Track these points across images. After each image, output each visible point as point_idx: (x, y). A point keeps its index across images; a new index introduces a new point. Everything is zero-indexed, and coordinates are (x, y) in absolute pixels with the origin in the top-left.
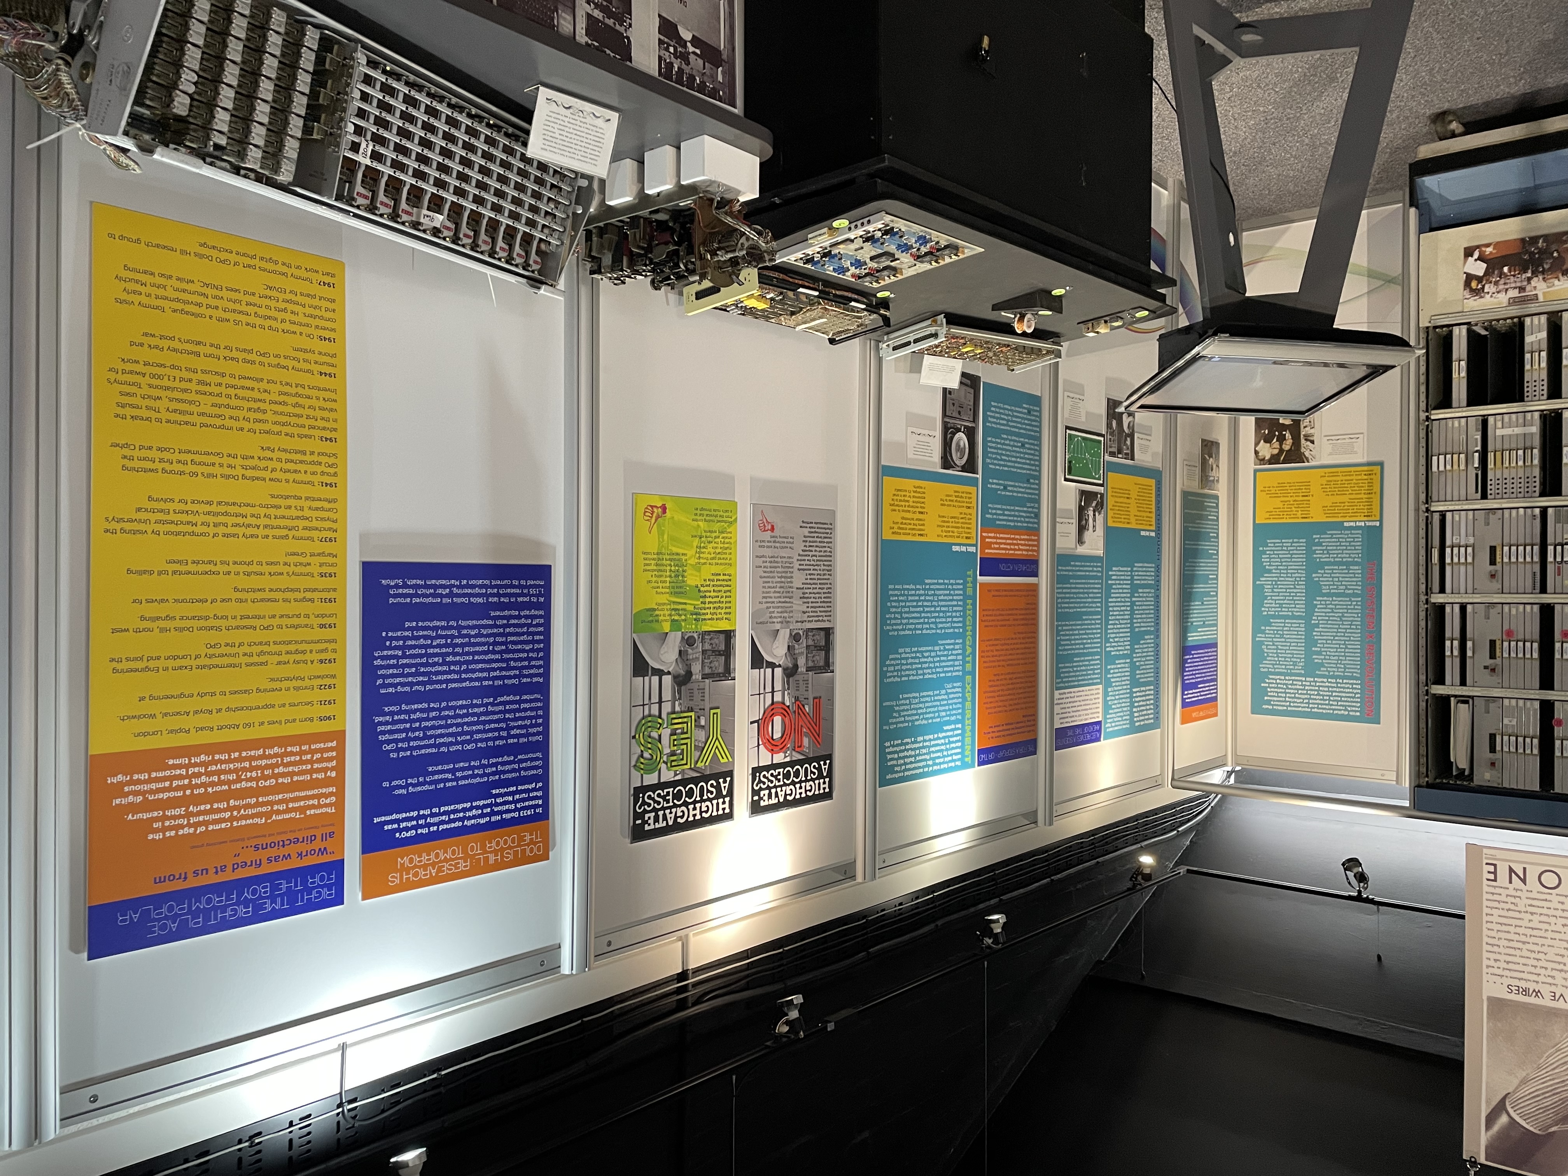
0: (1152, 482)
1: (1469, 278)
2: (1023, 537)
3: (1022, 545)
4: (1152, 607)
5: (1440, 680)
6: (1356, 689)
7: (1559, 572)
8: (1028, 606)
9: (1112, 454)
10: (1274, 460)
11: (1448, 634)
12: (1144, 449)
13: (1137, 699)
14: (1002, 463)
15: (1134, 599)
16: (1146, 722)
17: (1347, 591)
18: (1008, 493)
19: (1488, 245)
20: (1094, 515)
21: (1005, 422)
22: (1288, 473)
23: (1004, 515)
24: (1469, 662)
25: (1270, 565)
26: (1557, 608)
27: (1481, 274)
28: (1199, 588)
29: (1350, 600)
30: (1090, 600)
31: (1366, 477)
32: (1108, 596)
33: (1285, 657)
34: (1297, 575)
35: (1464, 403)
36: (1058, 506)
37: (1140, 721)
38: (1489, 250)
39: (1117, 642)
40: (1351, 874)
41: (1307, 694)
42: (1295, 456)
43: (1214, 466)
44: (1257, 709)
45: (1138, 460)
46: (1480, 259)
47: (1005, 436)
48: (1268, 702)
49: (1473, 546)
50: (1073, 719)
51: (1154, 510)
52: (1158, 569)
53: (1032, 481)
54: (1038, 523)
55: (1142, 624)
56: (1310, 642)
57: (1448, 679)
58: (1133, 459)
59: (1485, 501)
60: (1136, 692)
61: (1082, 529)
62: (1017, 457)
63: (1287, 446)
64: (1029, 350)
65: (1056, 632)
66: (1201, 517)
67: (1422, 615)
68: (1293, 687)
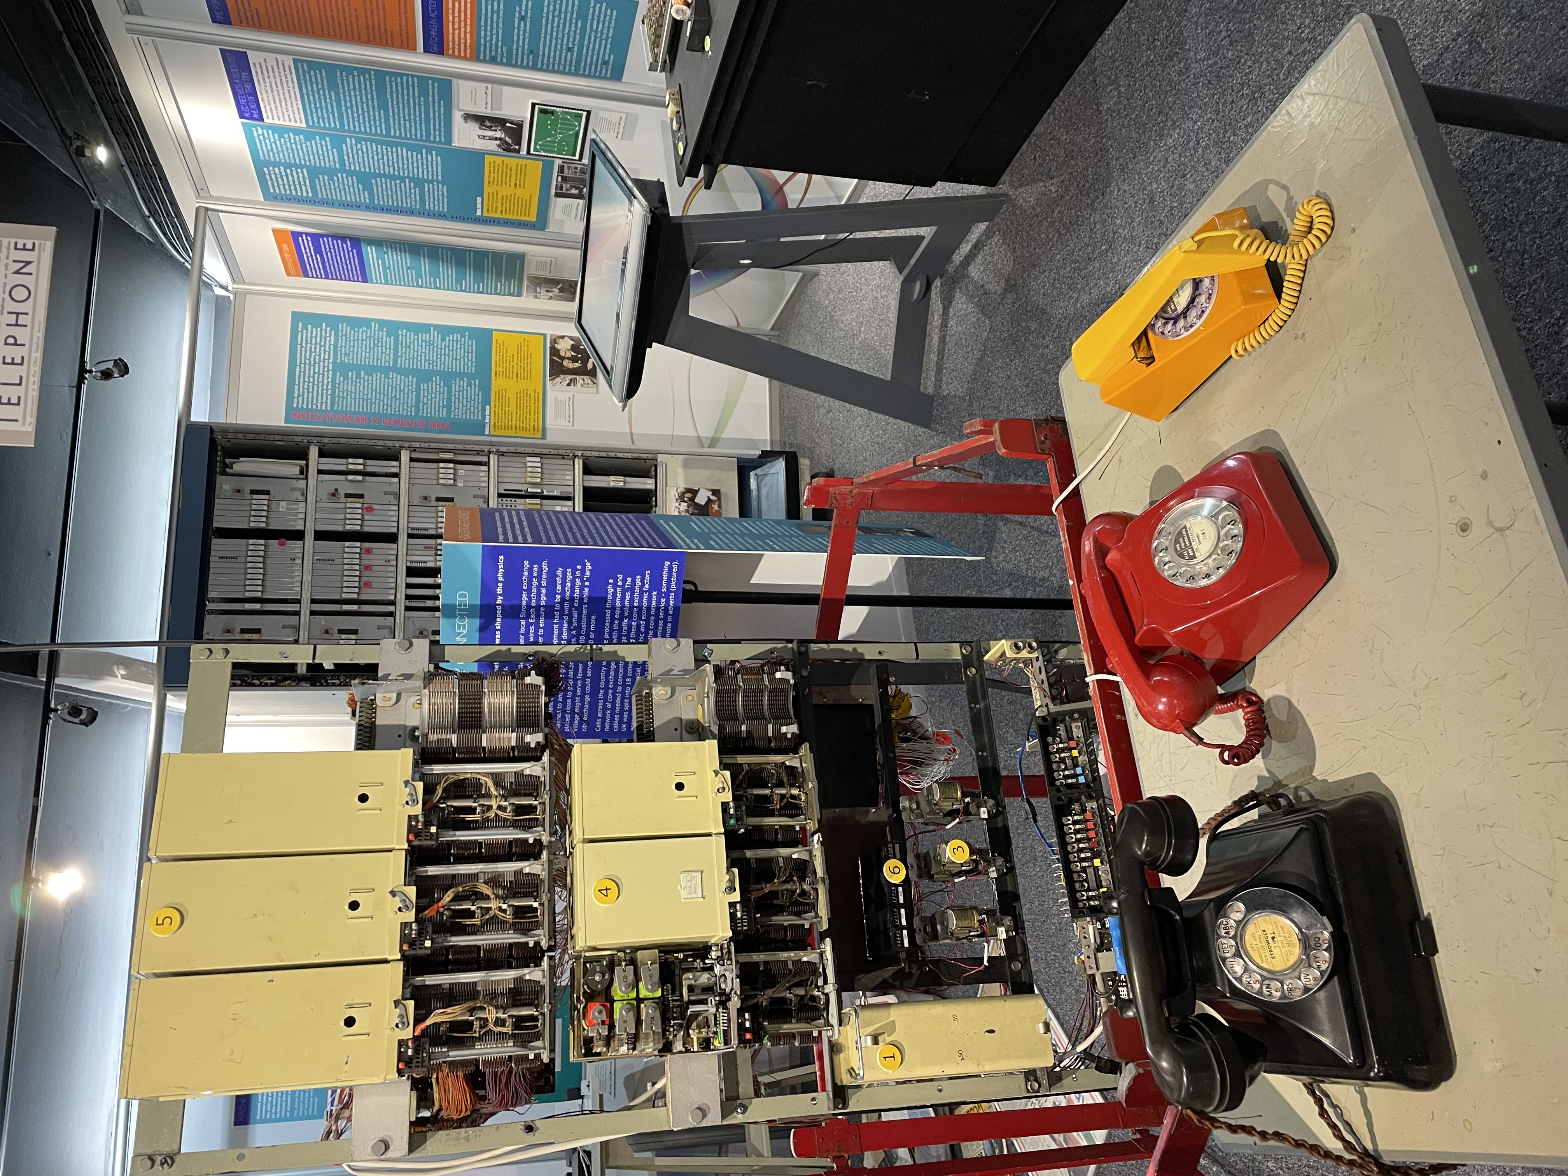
0: (533, 218)
1: (695, 492)
2: (468, 36)
3: (459, 34)
4: (400, 204)
5: (322, 454)
6: (322, 405)
7: (427, 547)
8: (389, 34)
9: (561, 169)
10: (554, 352)
11: (369, 462)
12: (566, 210)
13: (294, 172)
14: (550, 17)
15: (407, 181)
16: (270, 182)
17: (421, 404)
18: (517, 20)
19: (719, 506)
20: (496, 139)
21: (595, 27)
22: (540, 362)
23: (493, 12)
24: (343, 477)
25: (449, 340)
26: (394, 546)
27: (696, 501)
28: (425, 265)
29: (412, 406)
30: (402, 122)
31: (532, 426)
32: (410, 148)
33: (354, 347)
34: (439, 363)
35: (586, 484)
36: (505, 88)
37: (270, 174)
38: (716, 507)
39: (358, 153)
40: (110, 365)
41: (315, 363)
42: (557, 369)
43: (550, 294)
44: (297, 317)
45: (556, 201)
46: (709, 501)
47: (579, 25)
48: (305, 328)
49: (454, 485)
50: (262, 82)
51: (504, 216)
52: (442, 216)
53: (531, 56)
54: (484, 61)
55: (380, 189)
56: (370, 370)
57: (324, 460)
58: (557, 195)
59: (496, 496)
60: (302, 172)
61: (481, 120)
62: (557, 39)
63: (566, 363)
64: (658, 33)
65: (361, 70)
66: (499, 275)
67: (390, 443)
68: (322, 352)
